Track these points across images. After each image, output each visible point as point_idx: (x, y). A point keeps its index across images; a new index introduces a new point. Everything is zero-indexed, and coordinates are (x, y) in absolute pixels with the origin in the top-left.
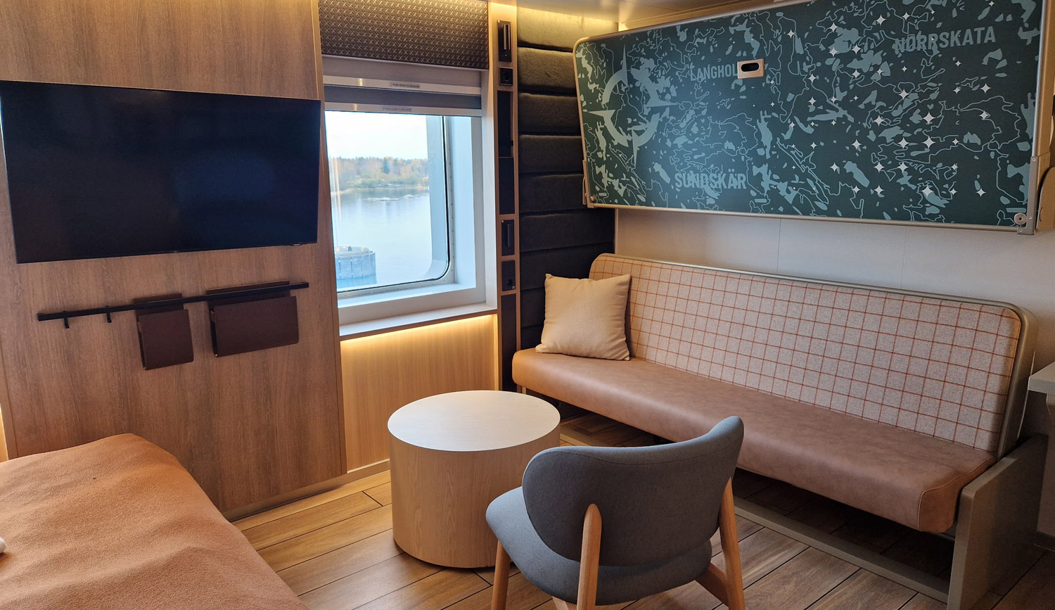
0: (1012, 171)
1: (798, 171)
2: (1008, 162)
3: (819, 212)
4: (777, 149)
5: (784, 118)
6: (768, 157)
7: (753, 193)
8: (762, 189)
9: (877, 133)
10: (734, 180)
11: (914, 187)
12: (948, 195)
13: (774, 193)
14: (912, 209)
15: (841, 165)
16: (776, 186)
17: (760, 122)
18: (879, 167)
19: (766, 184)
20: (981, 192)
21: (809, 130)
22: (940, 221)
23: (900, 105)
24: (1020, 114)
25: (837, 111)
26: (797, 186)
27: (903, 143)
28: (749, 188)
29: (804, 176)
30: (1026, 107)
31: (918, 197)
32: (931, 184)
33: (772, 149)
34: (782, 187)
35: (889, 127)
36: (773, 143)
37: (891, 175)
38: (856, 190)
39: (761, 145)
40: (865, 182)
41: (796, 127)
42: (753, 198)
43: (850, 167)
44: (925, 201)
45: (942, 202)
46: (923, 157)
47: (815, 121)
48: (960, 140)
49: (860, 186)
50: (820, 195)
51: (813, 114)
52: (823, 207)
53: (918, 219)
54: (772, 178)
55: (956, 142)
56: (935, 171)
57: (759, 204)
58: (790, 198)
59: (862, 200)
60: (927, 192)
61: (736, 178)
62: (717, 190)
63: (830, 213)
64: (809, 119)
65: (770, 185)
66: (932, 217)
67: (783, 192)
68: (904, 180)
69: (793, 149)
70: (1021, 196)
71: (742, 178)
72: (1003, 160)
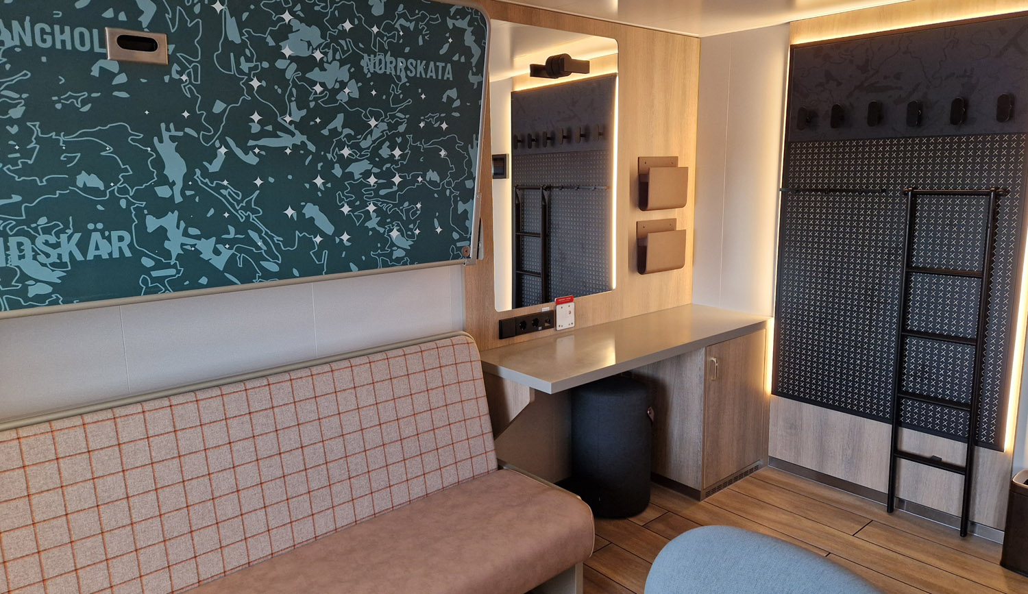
0: (461, 207)
1: (233, 220)
2: (459, 199)
3: (267, 275)
4: (195, 187)
5: (207, 138)
6: (178, 199)
7: (147, 262)
8: (168, 254)
9: (344, 167)
10: (103, 243)
11: (381, 230)
12: (412, 236)
13: (191, 258)
14: (379, 255)
15: (298, 209)
16: (193, 246)
17: (161, 141)
18: (346, 209)
19: (174, 244)
20: (439, 230)
21: (252, 159)
22: (405, 264)
23: (369, 135)
24: (468, 154)
25: (293, 135)
26: (232, 242)
27: (372, 180)
28: (137, 255)
29: (243, 227)
30: (472, 148)
31: (385, 240)
32: (398, 225)
33: (185, 187)
34: (206, 247)
35: (357, 160)
36: (188, 176)
37: (358, 217)
38: (318, 239)
39: (164, 181)
40: (329, 229)
41: (230, 154)
42: (148, 271)
43: (311, 210)
44: (393, 245)
45: (407, 244)
46: (390, 196)
47: (260, 148)
48: (424, 177)
49: (323, 234)
50: (269, 252)
51: (257, 137)
52: (272, 267)
53: (385, 265)
54: (186, 234)
55: (420, 179)
56: (401, 211)
57: (161, 280)
58: (219, 263)
59: (325, 253)
60: (395, 234)
61: (109, 239)
62: (59, 265)
63: (284, 274)
64: (251, 143)
65: (182, 245)
66: (398, 260)
67: (207, 254)
68: (372, 224)
69: (226, 188)
70: (466, 230)
71: (121, 239)
72: (455, 197)
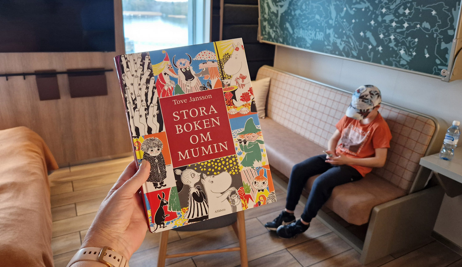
0: (443, 46)
1: (346, 34)
2: (442, 40)
3: (353, 57)
4: (337, 21)
5: (342, 5)
6: (334, 25)
7: (326, 43)
8: (330, 41)
9: (383, 17)
10: (319, 35)
11: (396, 49)
12: (411, 55)
13: (335, 44)
14: (394, 61)
15: (365, 33)
16: (336, 40)
17: (331, 5)
18: (382, 36)
19: (332, 39)
20: (427, 56)
21: (352, 12)
22: (406, 68)
23: (394, 3)
24: (451, 14)
25: (365, 3)
26: (345, 42)
27: (394, 24)
28: (324, 40)
29: (348, 37)
30: (455, 10)
31: (397, 54)
32: (404, 48)
33: (335, 21)
34: (338, 41)
35: (388, 14)
36: (336, 17)
37: (386, 41)
38: (370, 47)
39: (331, 19)
40: (375, 44)
41: (347, 10)
42: (326, 46)
43: (369, 34)
44: (401, 57)
45: (408, 59)
46: (402, 33)
47: (356, 8)
48: (421, 25)
49: (372, 45)
50: (354, 48)
51: (355, 4)
52: (355, 54)
53: (396, 66)
54: (334, 36)
55: (418, 26)
56: (407, 41)
57: (328, 49)
58: (341, 48)
59: (372, 53)
60: (402, 52)
63: (358, 58)
64: (353, 6)
66: (403, 66)
67: (338, 44)
68: (392, 45)
69: (344, 22)
70: (446, 60)
71: (322, 35)
72: (440, 39)
